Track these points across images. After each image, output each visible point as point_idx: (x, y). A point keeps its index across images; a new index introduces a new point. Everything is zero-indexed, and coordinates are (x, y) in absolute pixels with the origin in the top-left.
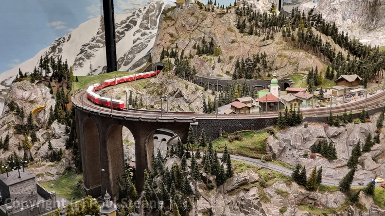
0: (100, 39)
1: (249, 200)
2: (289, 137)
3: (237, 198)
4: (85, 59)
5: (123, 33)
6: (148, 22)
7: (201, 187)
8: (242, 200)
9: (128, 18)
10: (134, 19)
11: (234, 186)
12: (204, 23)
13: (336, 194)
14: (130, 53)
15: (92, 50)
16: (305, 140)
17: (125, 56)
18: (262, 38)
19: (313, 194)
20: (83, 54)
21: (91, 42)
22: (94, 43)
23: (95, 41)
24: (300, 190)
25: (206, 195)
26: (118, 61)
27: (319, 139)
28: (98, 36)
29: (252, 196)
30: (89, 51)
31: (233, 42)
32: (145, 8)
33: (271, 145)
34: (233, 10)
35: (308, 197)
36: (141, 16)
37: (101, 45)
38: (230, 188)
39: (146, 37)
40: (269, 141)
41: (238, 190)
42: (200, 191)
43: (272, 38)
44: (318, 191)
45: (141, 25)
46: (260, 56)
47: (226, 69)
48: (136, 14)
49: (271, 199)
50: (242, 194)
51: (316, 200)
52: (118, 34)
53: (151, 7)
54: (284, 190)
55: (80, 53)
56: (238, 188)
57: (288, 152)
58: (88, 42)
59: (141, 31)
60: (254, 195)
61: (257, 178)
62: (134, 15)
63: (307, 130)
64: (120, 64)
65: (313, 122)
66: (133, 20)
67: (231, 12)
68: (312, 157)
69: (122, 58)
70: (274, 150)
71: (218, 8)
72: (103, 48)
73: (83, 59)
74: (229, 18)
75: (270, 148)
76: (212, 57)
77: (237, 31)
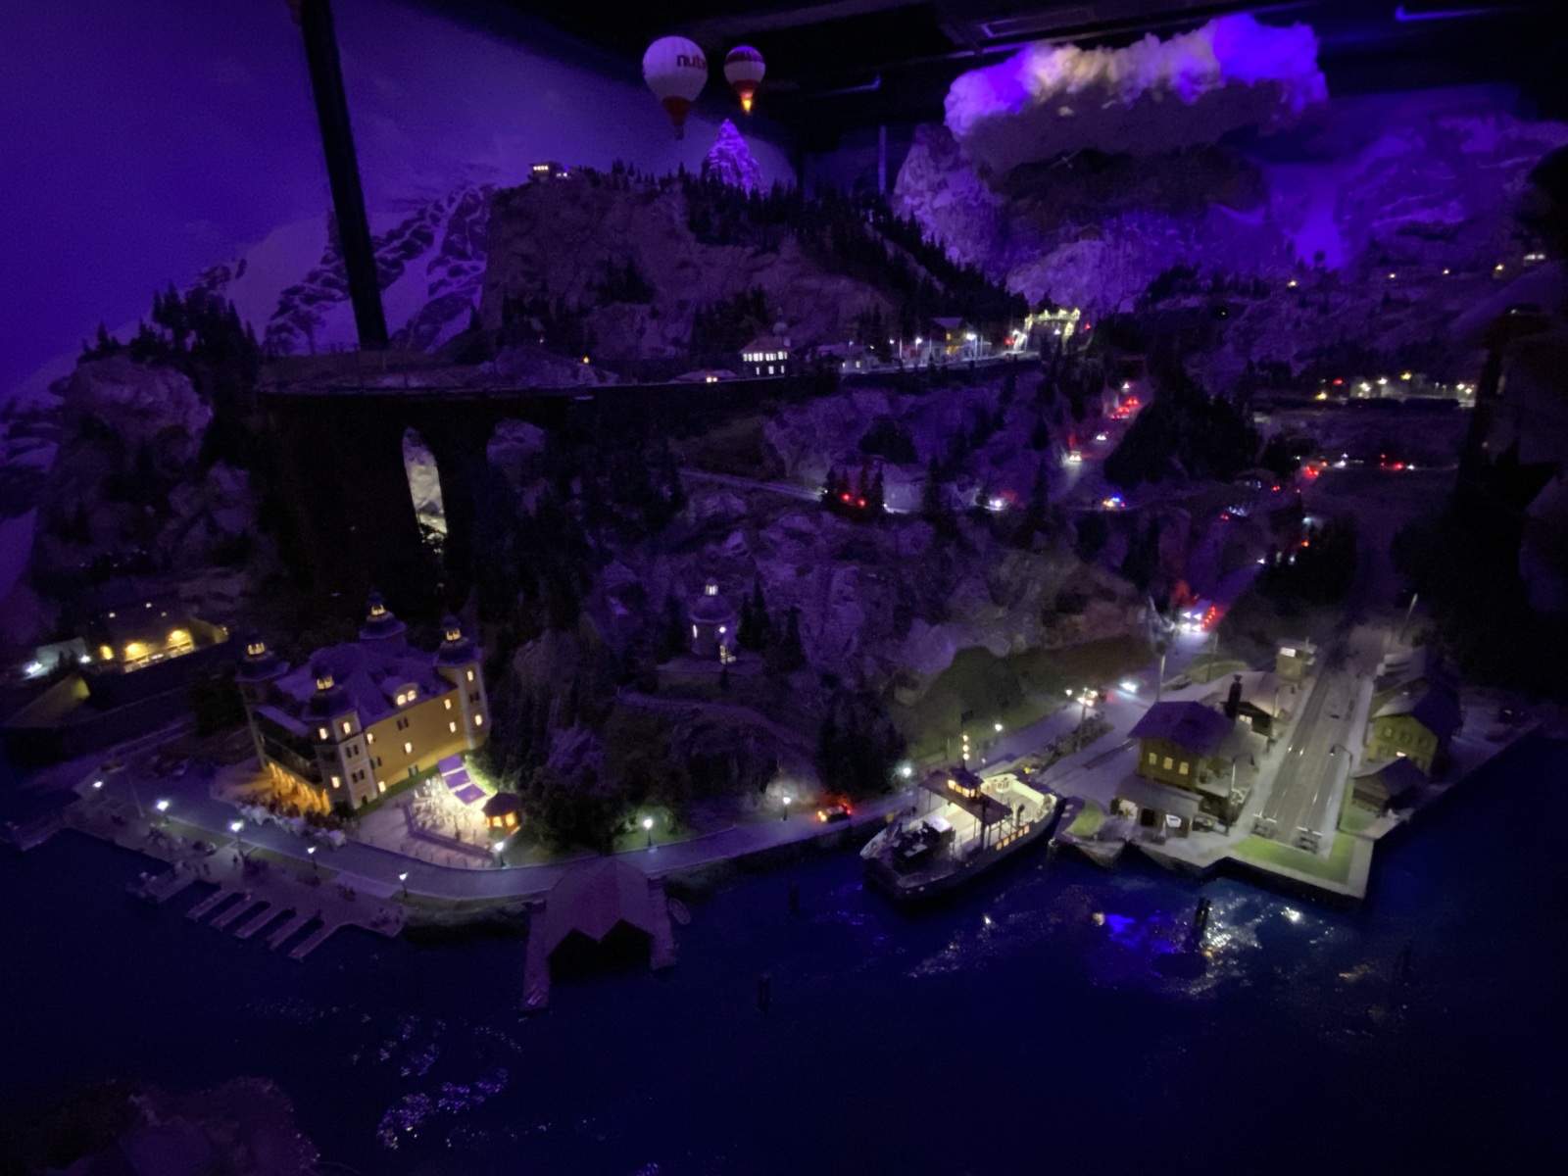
0: (332, 275)
1: (728, 558)
2: (812, 420)
3: (700, 558)
4: (297, 330)
5: (396, 264)
6: (465, 240)
7: (611, 539)
9: (407, 224)
10: (425, 227)
11: (693, 533)
12: (605, 223)
13: (915, 529)
14: (424, 318)
15: (315, 306)
16: (848, 426)
17: (409, 324)
18: (750, 250)
20: (287, 315)
21: (306, 285)
22: (317, 286)
23: (319, 281)
24: (839, 526)
25: (627, 553)
26: (393, 338)
27: (878, 421)
28: (326, 267)
29: (733, 549)
30: (304, 308)
31: (684, 264)
32: (451, 200)
33: (773, 440)
34: (678, 187)
36: (444, 222)
37: (338, 294)
38: (681, 537)
39: (463, 279)
40: (767, 433)
41: (701, 539)
42: (610, 546)
43: (775, 249)
45: (448, 247)
46: (749, 296)
47: (671, 333)
48: (427, 214)
49: (777, 550)
50: (710, 547)
51: (873, 543)
52: (384, 267)
53: (469, 199)
54: (805, 529)
55: (280, 313)
56: (701, 535)
58: (298, 283)
59: (448, 262)
60: (738, 546)
61: (743, 510)
62: (423, 219)
63: (852, 404)
66: (424, 230)
67: (671, 191)
69: (402, 331)
70: (780, 453)
71: (639, 180)
72: (344, 303)
73: (290, 331)
74: (668, 205)
75: (771, 447)
76: (634, 306)
77: (690, 236)
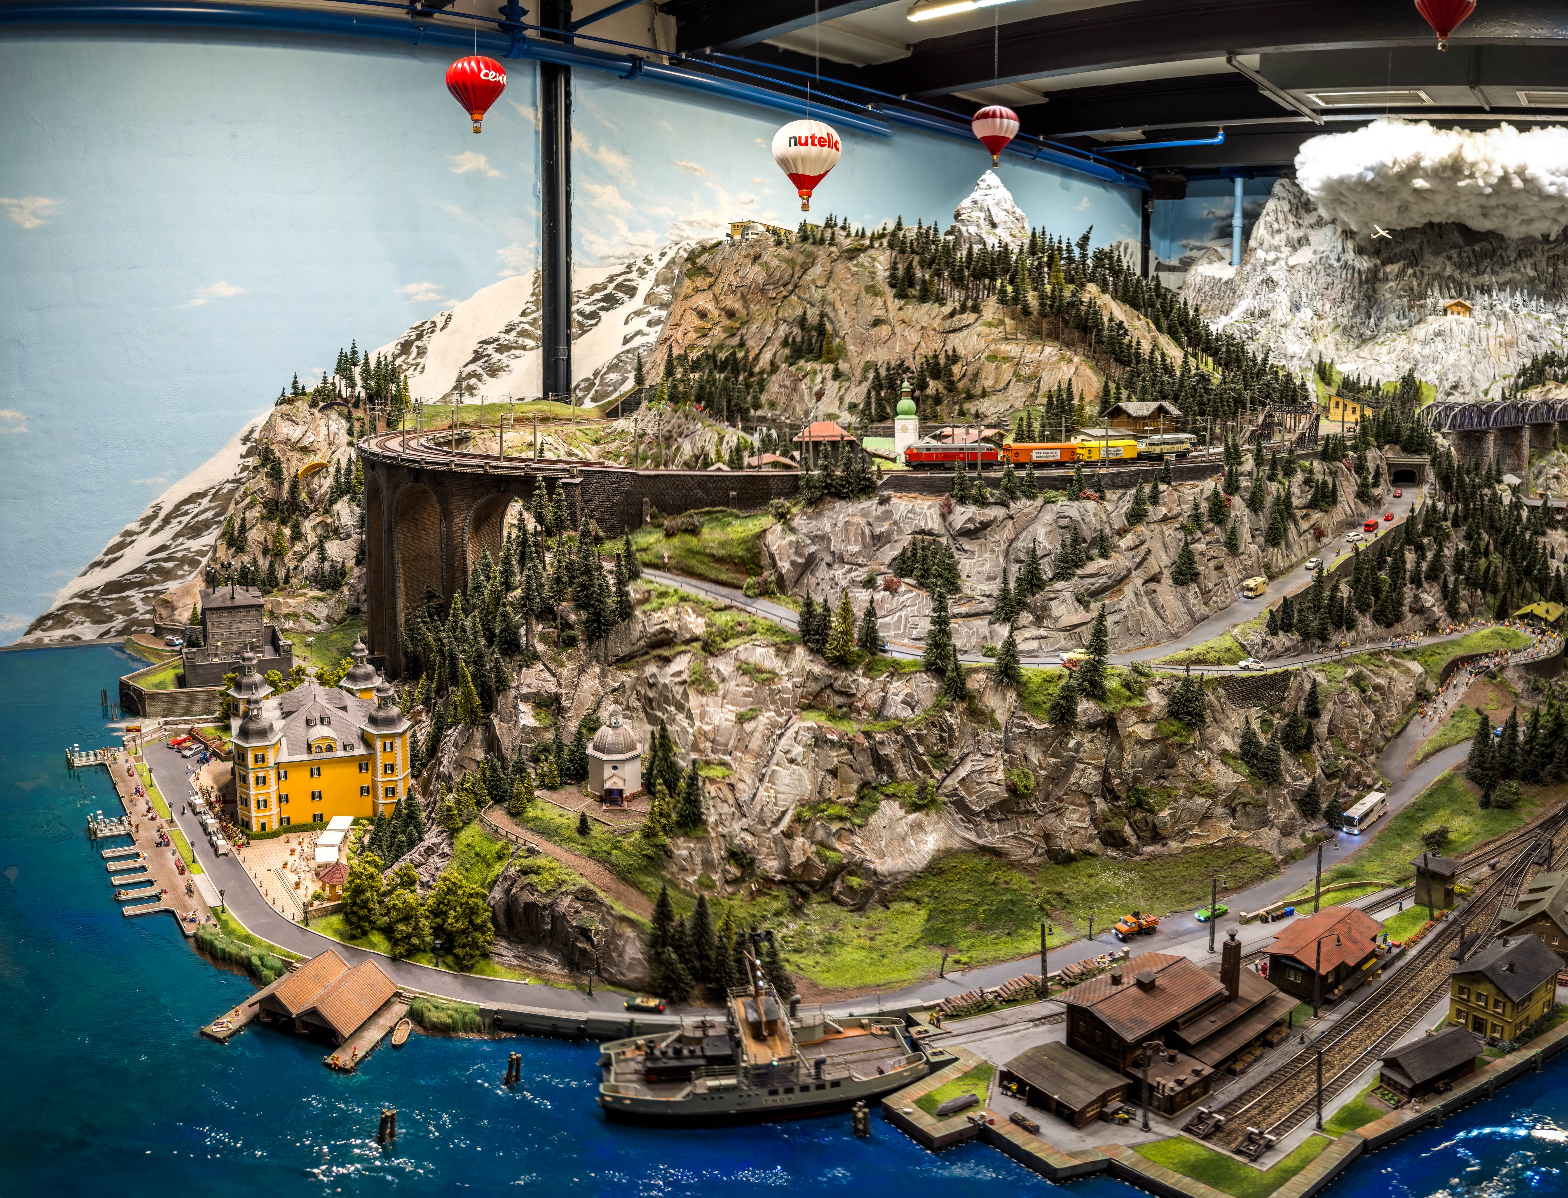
0: (527, 327)
1: (666, 687)
2: (828, 528)
3: (638, 679)
4: (485, 377)
5: (594, 315)
7: (543, 638)
8: (651, 686)
9: (611, 279)
10: (629, 281)
11: (636, 648)
12: (807, 278)
13: (913, 681)
15: (507, 355)
16: (879, 540)
17: (595, 375)
18: (947, 310)
19: (843, 677)
20: (479, 363)
21: (502, 335)
22: (511, 337)
23: (514, 333)
24: (811, 668)
25: (554, 659)
27: (919, 537)
28: (524, 319)
29: (673, 675)
30: (496, 357)
31: (876, 322)
32: (663, 255)
33: (774, 550)
35: (831, 686)
36: (651, 275)
37: (531, 343)
38: (623, 650)
40: (769, 538)
41: (646, 657)
42: (540, 648)
43: (976, 309)
44: (860, 671)
45: (649, 298)
46: (941, 360)
48: (634, 269)
49: (721, 686)
50: (651, 669)
51: (854, 695)
52: (580, 319)
53: (682, 253)
54: (767, 665)
55: (472, 361)
56: (647, 653)
57: (822, 572)
58: (495, 335)
59: (649, 313)
60: (679, 674)
61: (699, 631)
62: (630, 272)
63: (887, 512)
64: (580, 394)
65: (910, 491)
66: (627, 283)
68: (890, 588)
69: (588, 379)
70: (779, 564)
71: (848, 236)
72: (534, 352)
73: (479, 377)
74: (874, 259)
75: (772, 558)
77: (890, 292)
